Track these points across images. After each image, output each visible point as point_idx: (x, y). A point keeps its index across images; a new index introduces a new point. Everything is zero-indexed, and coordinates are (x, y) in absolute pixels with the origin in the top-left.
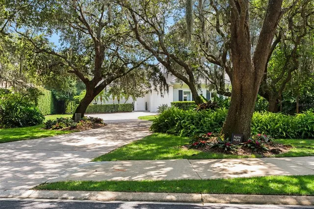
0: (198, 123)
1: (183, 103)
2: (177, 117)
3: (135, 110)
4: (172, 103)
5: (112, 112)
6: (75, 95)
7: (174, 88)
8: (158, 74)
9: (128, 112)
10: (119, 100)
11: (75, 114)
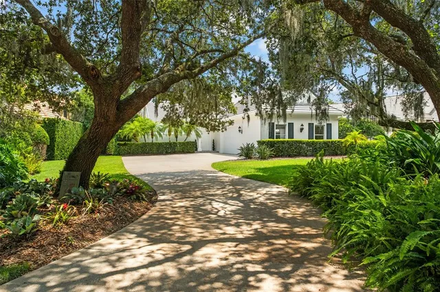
3: (198, 150)
4: (259, 142)
5: (167, 153)
7: (262, 119)
9: (190, 153)
10: (177, 137)
11: (62, 173)
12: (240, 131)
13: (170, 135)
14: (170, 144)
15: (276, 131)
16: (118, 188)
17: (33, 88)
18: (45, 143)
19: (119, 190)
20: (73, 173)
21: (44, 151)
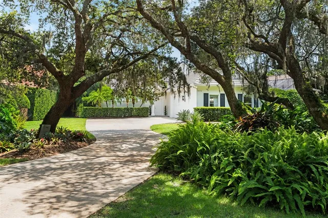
0: (248, 164)
1: (209, 109)
2: (203, 145)
3: (152, 115)
4: (195, 109)
5: (125, 117)
6: (85, 97)
7: (198, 91)
8: (175, 71)
9: (144, 117)
10: (134, 103)
11: (41, 125)
12: (183, 99)
13: (127, 102)
14: (127, 109)
15: (210, 100)
16: (71, 135)
17: (25, 73)
18: (26, 107)
19: (71, 136)
20: (47, 125)
21: (26, 113)
